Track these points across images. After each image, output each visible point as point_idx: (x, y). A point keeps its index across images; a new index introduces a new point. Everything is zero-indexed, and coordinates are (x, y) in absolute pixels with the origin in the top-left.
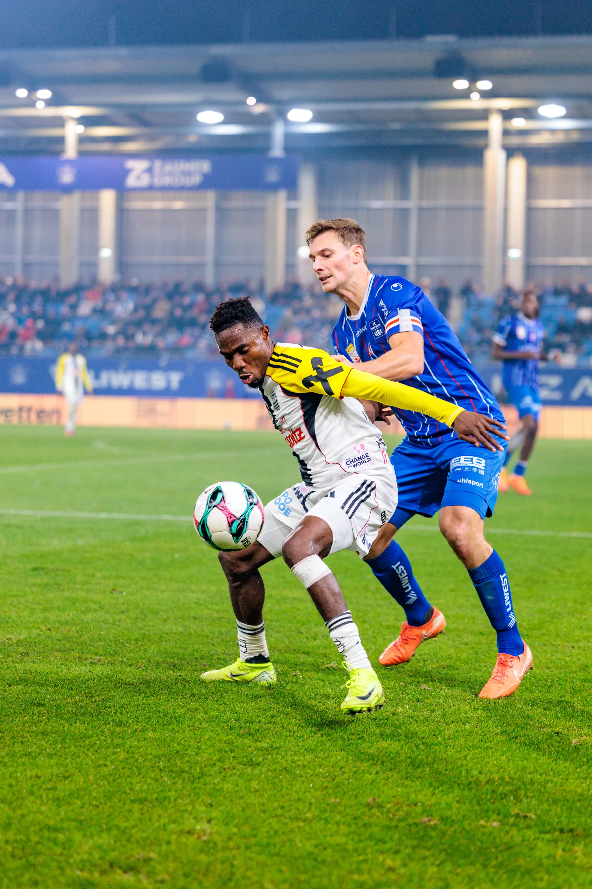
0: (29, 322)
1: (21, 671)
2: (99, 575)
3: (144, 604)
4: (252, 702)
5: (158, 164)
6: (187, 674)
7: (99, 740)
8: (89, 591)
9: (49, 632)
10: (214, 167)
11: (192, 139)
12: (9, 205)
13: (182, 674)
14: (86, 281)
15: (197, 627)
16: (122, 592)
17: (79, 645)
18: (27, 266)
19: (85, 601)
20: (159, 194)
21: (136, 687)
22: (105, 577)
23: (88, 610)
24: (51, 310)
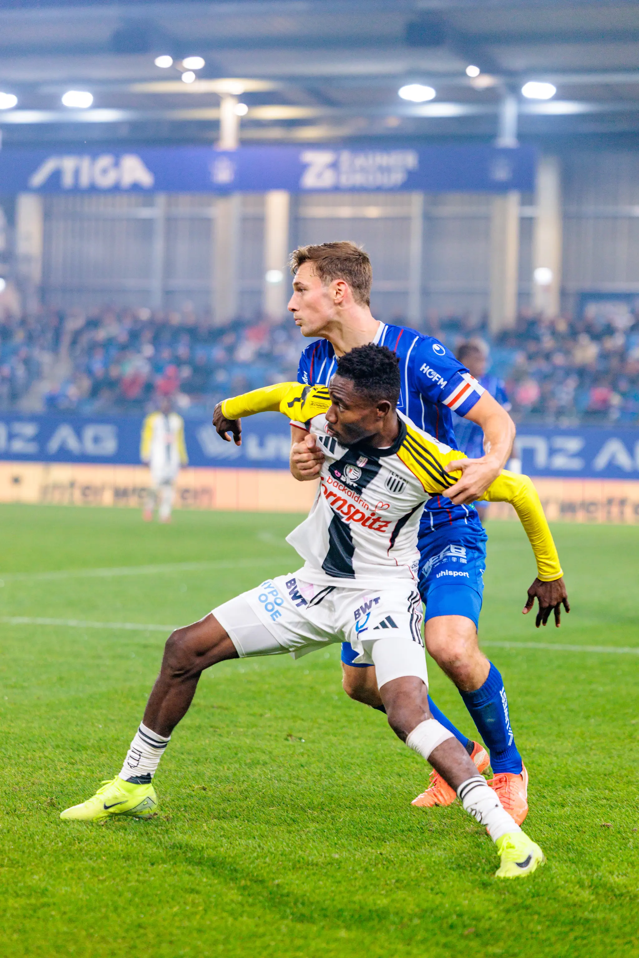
0: (170, 370)
1: (167, 844)
2: (268, 715)
3: (331, 755)
4: (479, 892)
5: (345, 157)
6: (390, 852)
7: (274, 940)
8: (255, 736)
9: (204, 792)
10: (422, 162)
11: (392, 122)
12: (145, 213)
13: (384, 852)
14: (248, 315)
15: (403, 787)
16: (300, 739)
17: (244, 810)
18: (168, 293)
19: (251, 750)
20: (347, 198)
21: (322, 868)
22: (276, 718)
23: (254, 764)
24: (201, 354)
